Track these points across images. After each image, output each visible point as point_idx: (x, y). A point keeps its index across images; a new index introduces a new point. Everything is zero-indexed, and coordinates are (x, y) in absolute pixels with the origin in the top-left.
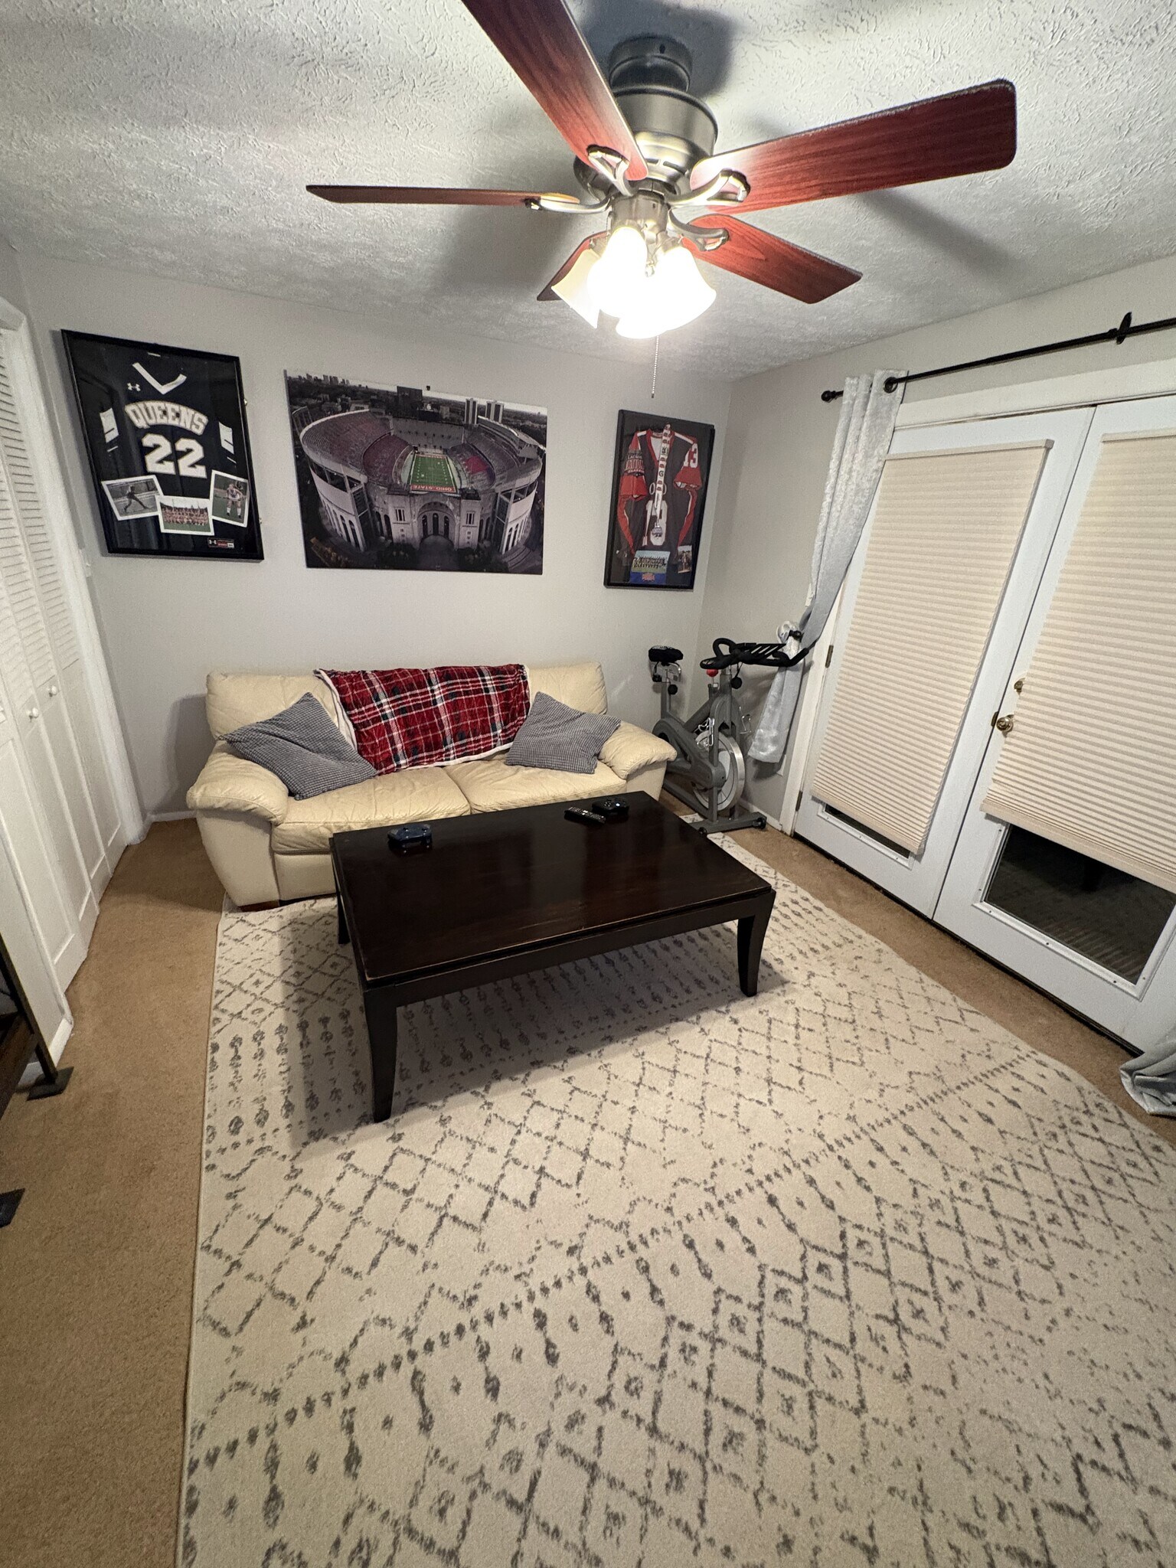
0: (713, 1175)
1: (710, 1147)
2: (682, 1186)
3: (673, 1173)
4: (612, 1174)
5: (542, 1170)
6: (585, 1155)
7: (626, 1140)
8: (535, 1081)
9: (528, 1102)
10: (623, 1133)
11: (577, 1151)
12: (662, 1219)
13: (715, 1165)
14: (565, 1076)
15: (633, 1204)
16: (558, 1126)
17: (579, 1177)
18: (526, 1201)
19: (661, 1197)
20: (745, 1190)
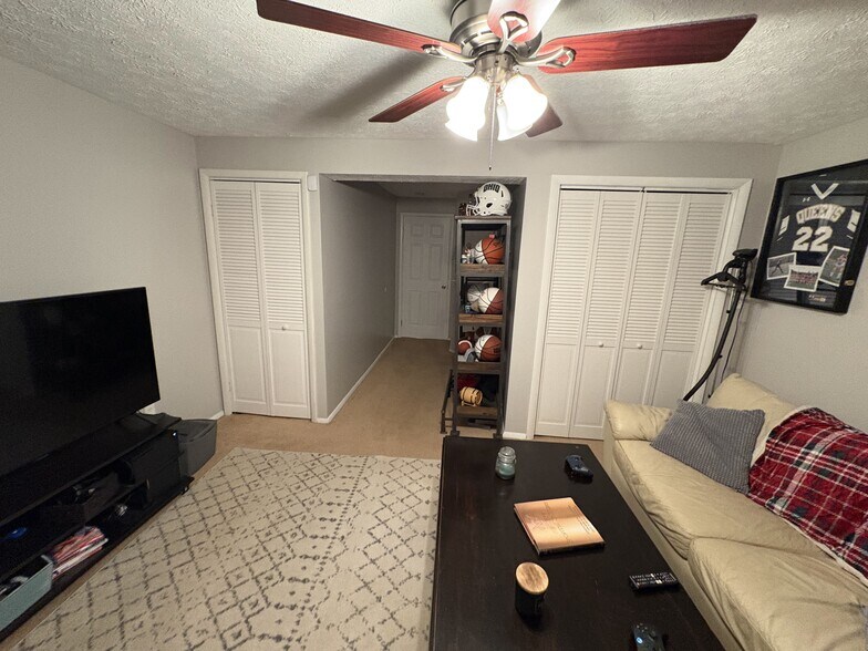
0: (316, 616)
1: (328, 627)
2: (326, 595)
3: (334, 594)
4: (355, 568)
5: (379, 541)
6: (373, 561)
7: (366, 584)
8: (427, 561)
9: (417, 552)
10: (370, 585)
11: (377, 559)
12: (323, 575)
13: (319, 622)
14: (422, 577)
15: (338, 569)
16: (395, 557)
17: (365, 553)
18: (372, 531)
19: (330, 582)
20: (296, 628)
